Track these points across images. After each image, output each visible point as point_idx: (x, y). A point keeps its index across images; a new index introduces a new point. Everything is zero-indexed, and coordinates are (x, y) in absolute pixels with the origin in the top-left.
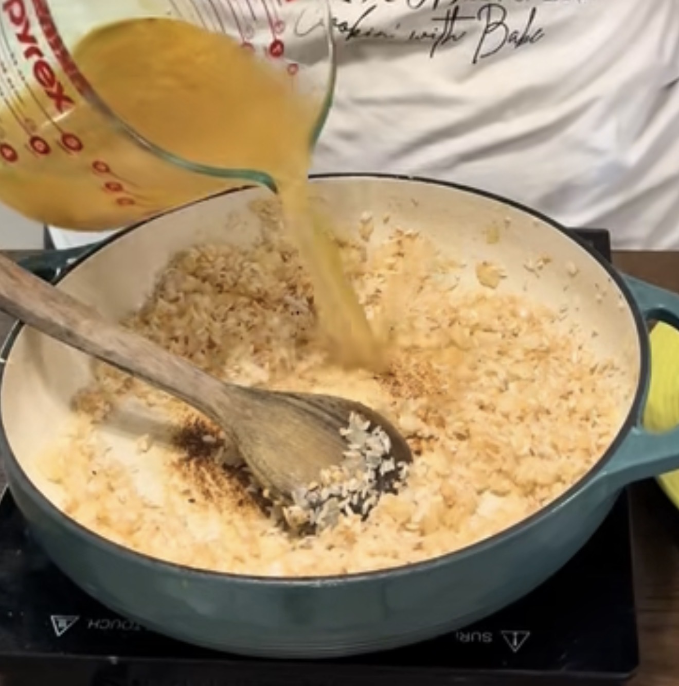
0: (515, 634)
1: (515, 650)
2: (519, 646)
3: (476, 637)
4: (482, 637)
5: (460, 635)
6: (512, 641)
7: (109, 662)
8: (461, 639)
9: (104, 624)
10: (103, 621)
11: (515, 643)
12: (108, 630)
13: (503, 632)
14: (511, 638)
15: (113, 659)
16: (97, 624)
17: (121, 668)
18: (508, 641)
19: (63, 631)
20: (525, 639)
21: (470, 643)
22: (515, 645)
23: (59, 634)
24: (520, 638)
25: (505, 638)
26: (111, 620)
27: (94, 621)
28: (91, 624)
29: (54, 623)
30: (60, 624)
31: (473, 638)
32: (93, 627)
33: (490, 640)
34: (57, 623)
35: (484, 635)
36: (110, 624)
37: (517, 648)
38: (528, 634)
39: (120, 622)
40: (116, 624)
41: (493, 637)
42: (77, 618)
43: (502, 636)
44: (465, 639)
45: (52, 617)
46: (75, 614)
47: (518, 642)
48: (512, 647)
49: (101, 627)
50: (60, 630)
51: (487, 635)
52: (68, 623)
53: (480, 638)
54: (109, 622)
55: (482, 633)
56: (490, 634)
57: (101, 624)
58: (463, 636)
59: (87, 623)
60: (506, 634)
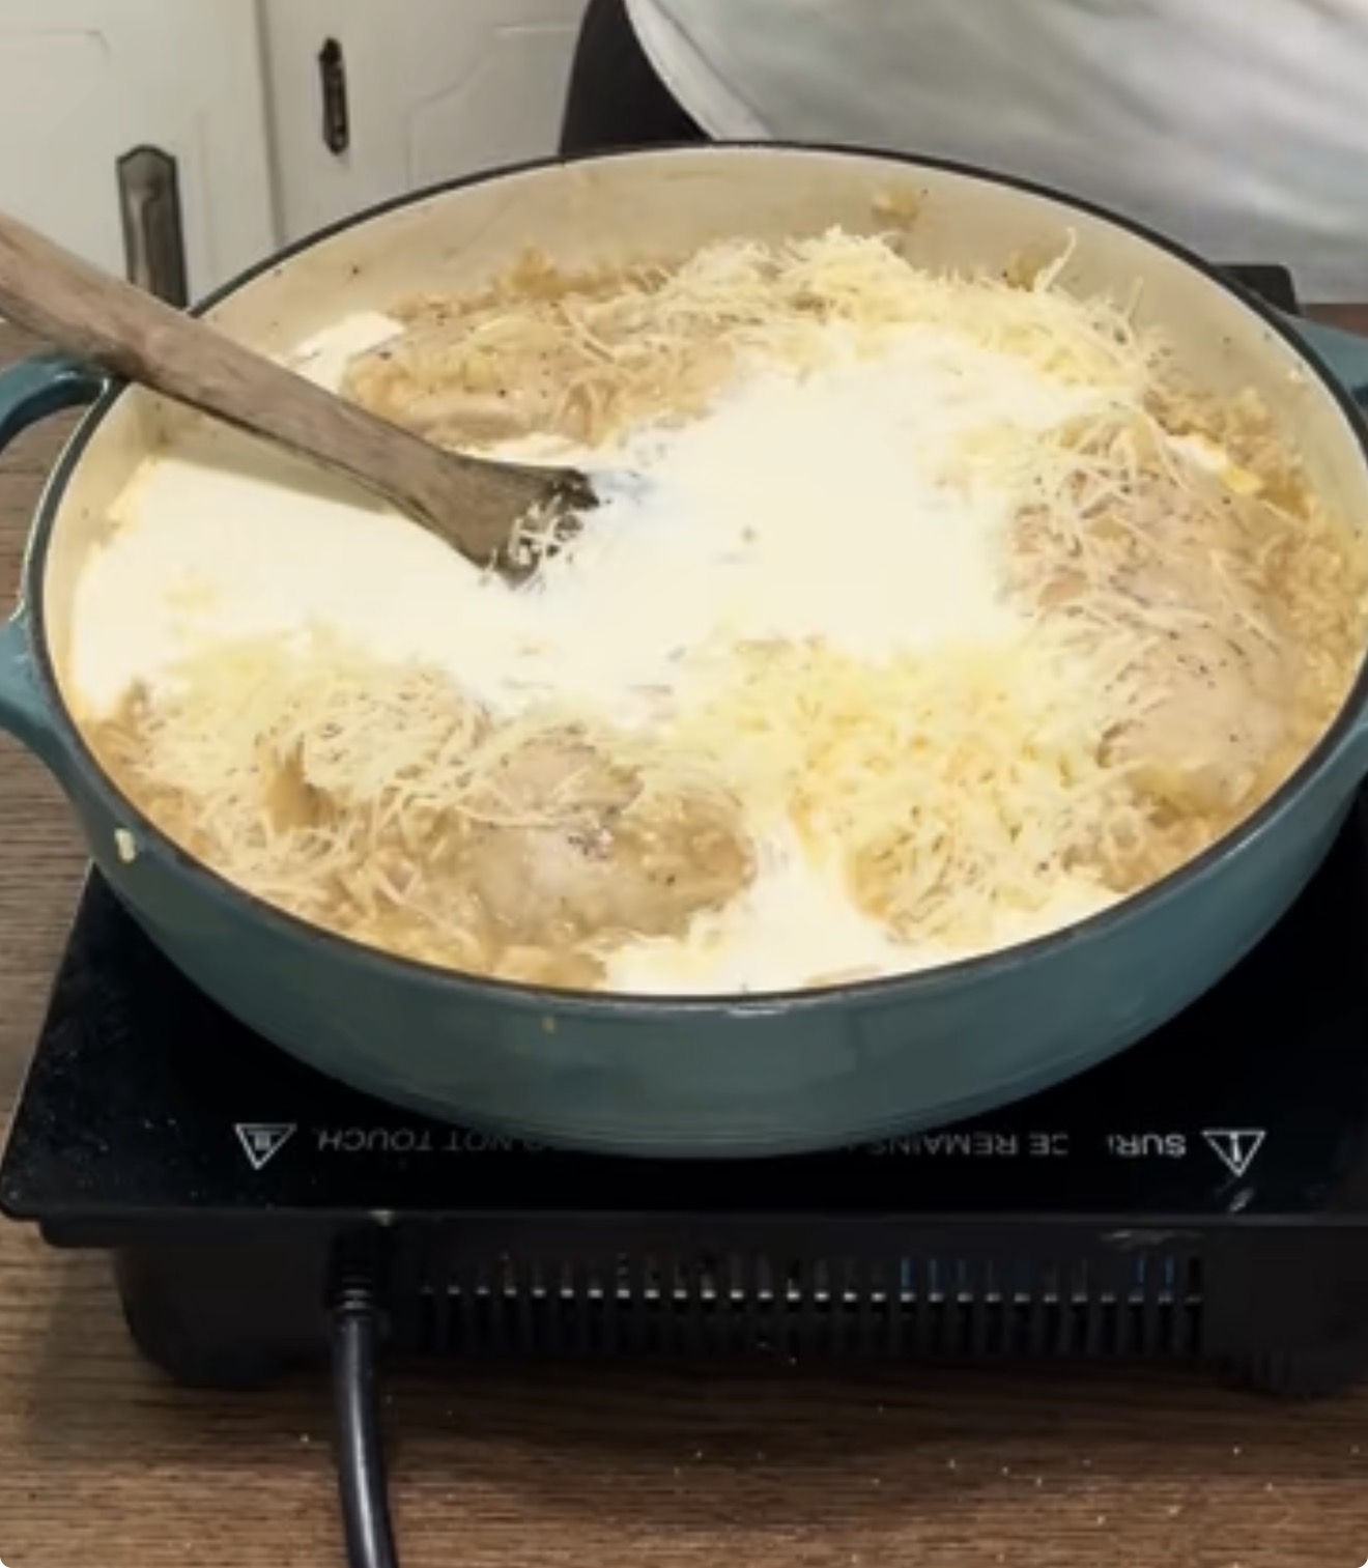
0: (1234, 1135)
1: (1238, 1172)
2: (1247, 1160)
3: (1152, 1144)
4: (1165, 1147)
5: (1117, 1144)
6: (1230, 1154)
7: (374, 1224)
8: (1121, 1151)
9: (354, 1140)
10: (349, 1133)
11: (1237, 1155)
12: (363, 1150)
13: (1206, 1133)
14: (1225, 1143)
15: (383, 1215)
16: (336, 1141)
17: (397, 1232)
18: (1221, 1153)
19: (265, 1159)
20: (1258, 1142)
21: (1140, 1158)
22: (1237, 1162)
23: (257, 1164)
24: (1245, 1143)
25: (1214, 1144)
26: (367, 1131)
27: (331, 1135)
28: (323, 1140)
29: (242, 1136)
30: (259, 1144)
31: (1145, 1150)
32: (329, 1146)
33: (1182, 1150)
34: (251, 1140)
35: (1168, 1139)
36: (365, 1141)
37: (1244, 1167)
38: (1261, 1134)
39: (385, 1134)
40: (378, 1140)
41: (1187, 1145)
42: (292, 1128)
43: (1203, 1141)
44: (1128, 1149)
45: (239, 1128)
46: (286, 1119)
47: (1243, 1153)
48: (1228, 1162)
49: (349, 1148)
50: (259, 1154)
51: (1175, 1141)
52: (274, 1139)
53: (1160, 1149)
54: (361, 1134)
55: (1163, 1135)
56: (1179, 1137)
57: (345, 1140)
58: (1124, 1143)
59: (316, 1139)
60: (1213, 1137)
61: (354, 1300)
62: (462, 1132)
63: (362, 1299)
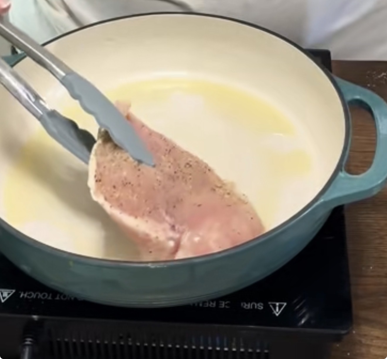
0: (277, 304)
1: (277, 315)
3: (254, 306)
4: (257, 306)
5: (244, 305)
6: (275, 309)
7: (32, 320)
8: (245, 307)
9: (30, 295)
10: (29, 293)
11: (277, 310)
12: (33, 298)
13: (270, 303)
14: (275, 306)
15: (35, 317)
16: (26, 295)
17: (40, 323)
18: (273, 309)
19: (5, 299)
20: (284, 307)
21: (250, 310)
22: (277, 312)
23: (3, 301)
24: (280, 307)
25: (271, 306)
26: (34, 293)
27: (24, 293)
30: (4, 295)
31: (252, 307)
32: (23, 297)
33: (262, 308)
35: (259, 305)
36: (34, 296)
37: (279, 313)
38: (285, 304)
39: (39, 294)
40: (37, 295)
41: (263, 306)
42: (14, 291)
43: (269, 306)
44: (247, 307)
46: (13, 289)
47: (280, 309)
48: (275, 312)
49: (28, 297)
51: (261, 305)
52: (9, 294)
53: (256, 307)
54: (33, 294)
55: (257, 303)
56: (262, 304)
57: (28, 295)
58: (246, 305)
59: (20, 294)
60: (272, 304)
61: (28, 341)
62: (61, 294)
63: (30, 341)
